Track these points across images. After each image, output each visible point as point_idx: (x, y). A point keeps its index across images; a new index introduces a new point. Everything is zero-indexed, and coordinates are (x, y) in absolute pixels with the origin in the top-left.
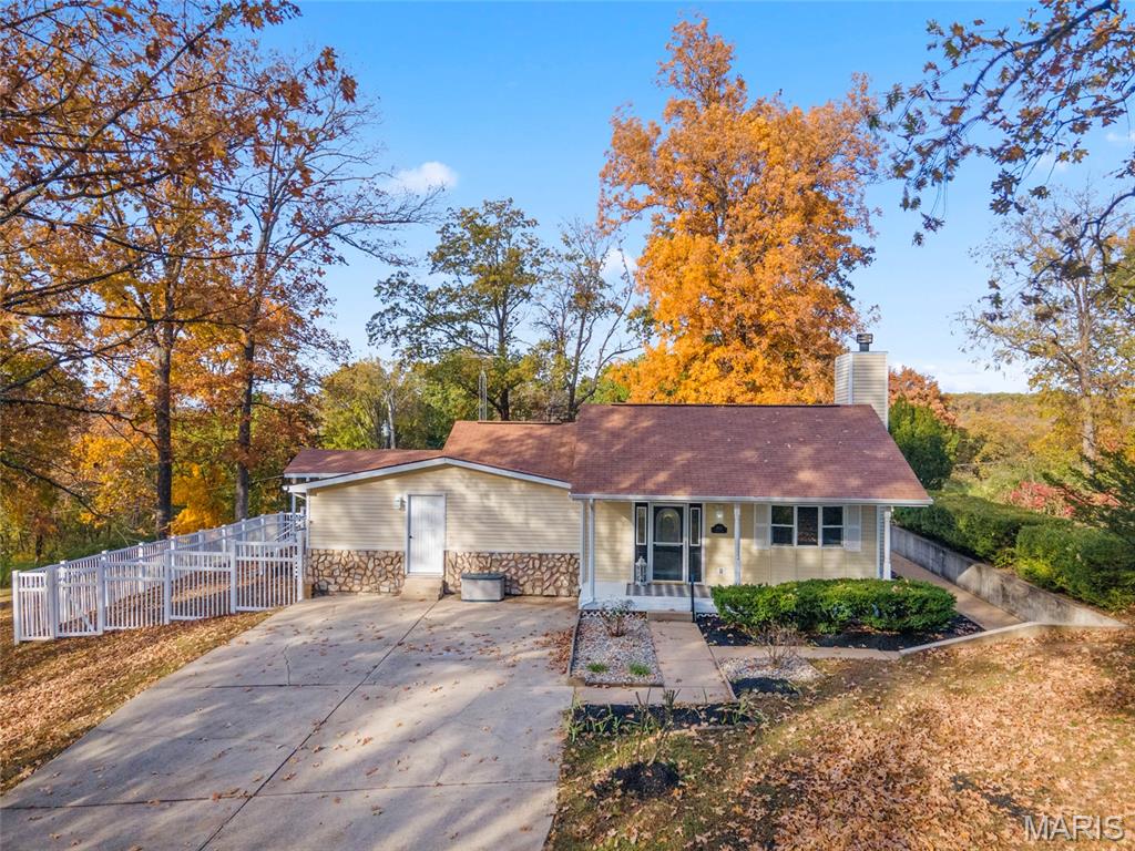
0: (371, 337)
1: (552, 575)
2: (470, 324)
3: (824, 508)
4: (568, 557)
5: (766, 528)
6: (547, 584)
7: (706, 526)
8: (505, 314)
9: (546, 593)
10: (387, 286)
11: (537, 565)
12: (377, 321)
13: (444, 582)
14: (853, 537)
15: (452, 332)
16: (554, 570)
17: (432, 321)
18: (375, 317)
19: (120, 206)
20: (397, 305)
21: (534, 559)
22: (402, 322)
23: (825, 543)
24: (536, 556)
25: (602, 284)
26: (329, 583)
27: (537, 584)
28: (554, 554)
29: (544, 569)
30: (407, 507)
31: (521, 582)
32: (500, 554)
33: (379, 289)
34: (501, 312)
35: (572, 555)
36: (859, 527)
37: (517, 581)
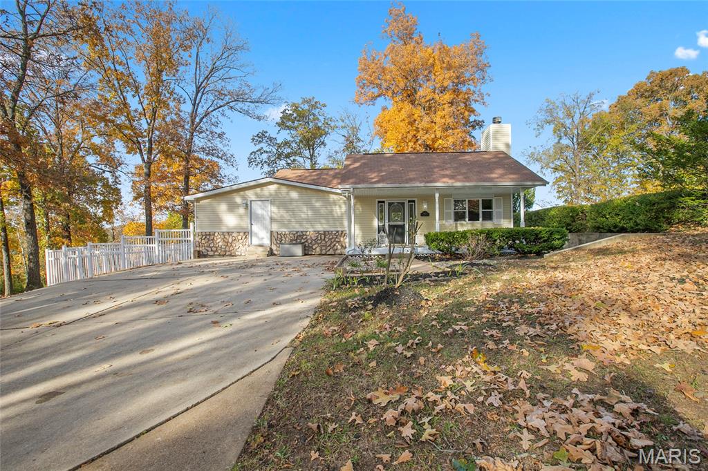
0: (250, 163)
1: (332, 243)
2: (297, 158)
3: (483, 200)
4: (340, 233)
5: (450, 213)
6: (329, 248)
7: (417, 213)
8: (313, 151)
9: (328, 253)
10: (257, 138)
11: (323, 238)
12: (252, 156)
13: (271, 248)
14: (499, 217)
15: (289, 162)
16: (333, 240)
17: (280, 156)
18: (251, 154)
19: (125, 94)
20: (262, 148)
21: (321, 234)
22: (265, 156)
23: (483, 220)
24: (322, 232)
25: (359, 140)
26: (208, 251)
27: (323, 248)
28: (332, 231)
29: (327, 240)
30: (249, 208)
31: (314, 247)
32: (302, 232)
33: (253, 139)
34: (312, 152)
35: (342, 231)
36: (502, 210)
37: (312, 247)
